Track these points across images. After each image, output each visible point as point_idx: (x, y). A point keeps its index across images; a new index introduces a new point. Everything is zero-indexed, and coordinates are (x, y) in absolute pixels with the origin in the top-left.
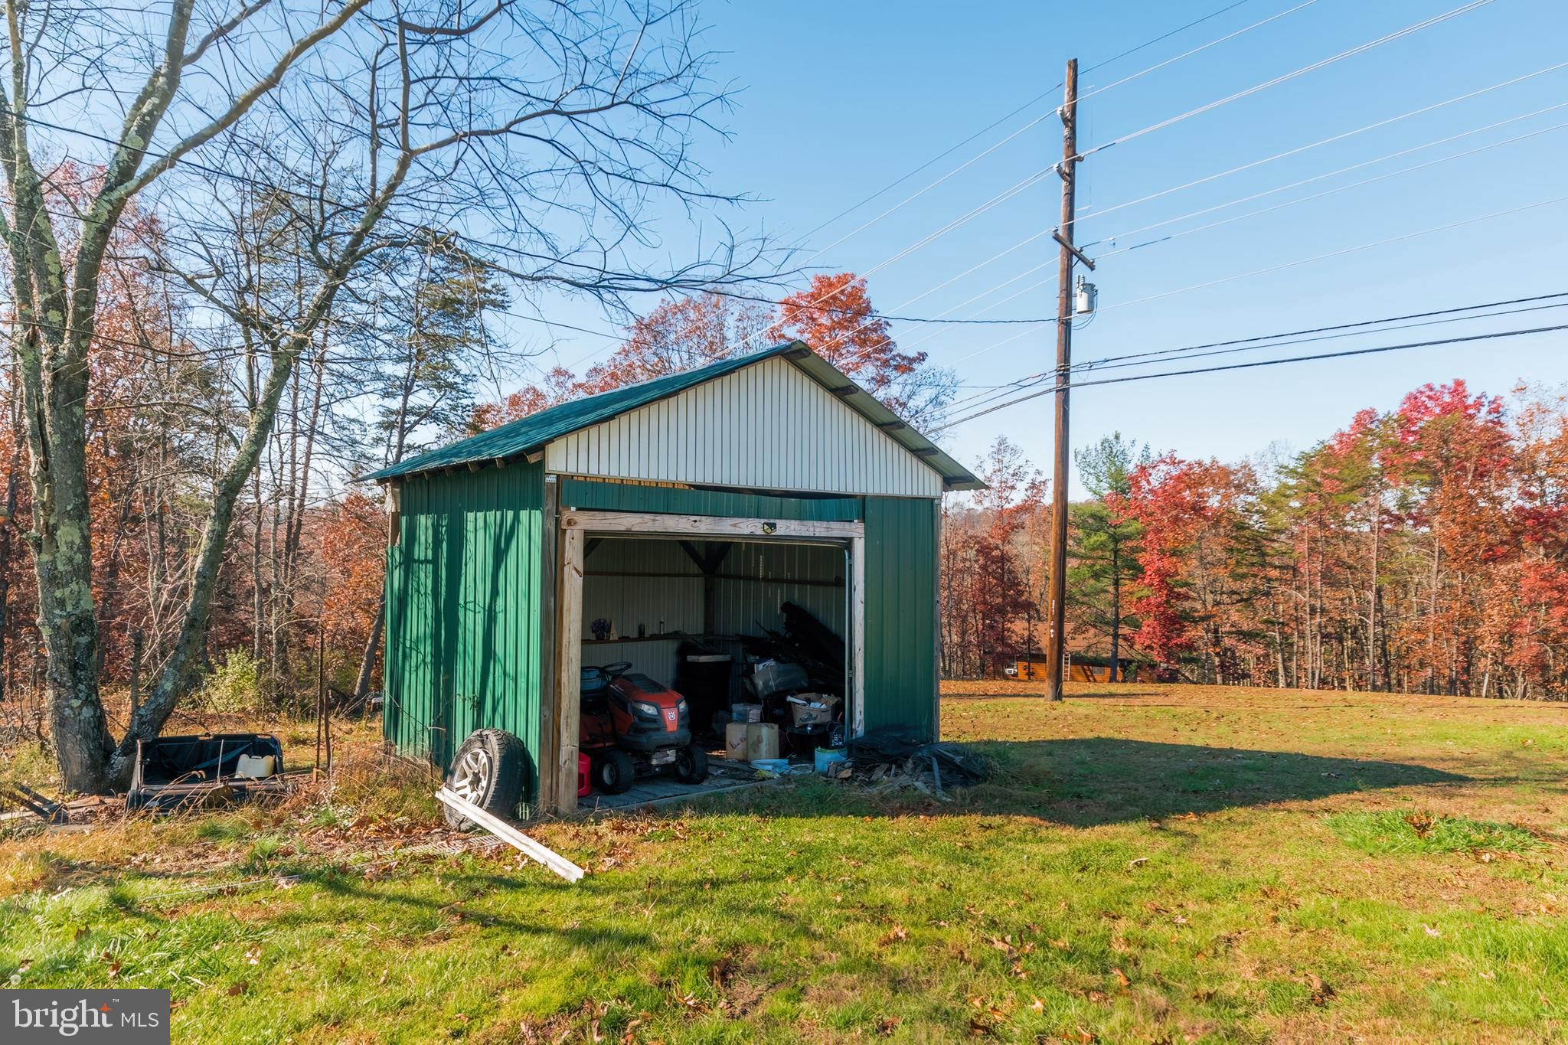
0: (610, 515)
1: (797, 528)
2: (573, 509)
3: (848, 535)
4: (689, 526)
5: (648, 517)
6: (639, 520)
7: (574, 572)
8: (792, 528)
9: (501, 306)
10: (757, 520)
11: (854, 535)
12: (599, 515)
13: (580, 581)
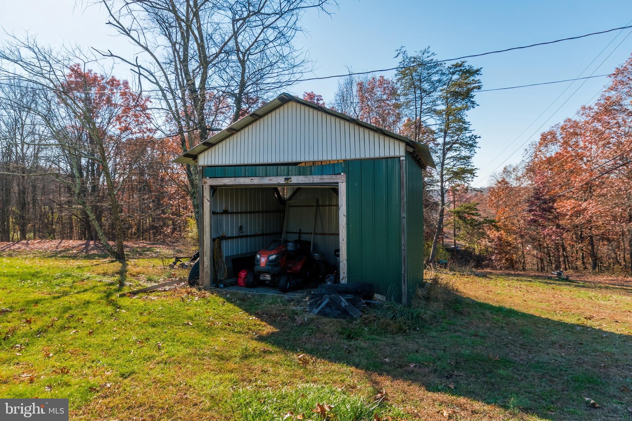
0: (218, 179)
1: (303, 179)
2: (208, 178)
3: (335, 181)
4: (249, 182)
5: (232, 179)
6: (230, 180)
7: (207, 200)
8: (300, 179)
9: (479, 88)
10: (281, 177)
11: (339, 181)
12: (214, 179)
13: (209, 203)
